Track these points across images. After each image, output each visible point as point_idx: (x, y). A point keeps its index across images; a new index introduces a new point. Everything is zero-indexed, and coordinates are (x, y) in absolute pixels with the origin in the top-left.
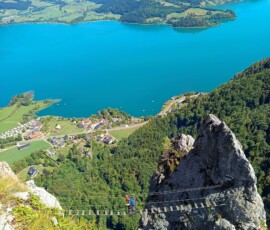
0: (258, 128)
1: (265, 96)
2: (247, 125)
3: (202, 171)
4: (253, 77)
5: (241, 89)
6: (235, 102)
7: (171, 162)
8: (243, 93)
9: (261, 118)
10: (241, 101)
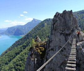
0: (12, 69)
1: (9, 60)
2: (8, 70)
3: (61, 34)
4: (4, 56)
5: (2, 61)
6: (1, 65)
7: (37, 50)
8: (3, 61)
9: (11, 65)
10: (3, 64)
